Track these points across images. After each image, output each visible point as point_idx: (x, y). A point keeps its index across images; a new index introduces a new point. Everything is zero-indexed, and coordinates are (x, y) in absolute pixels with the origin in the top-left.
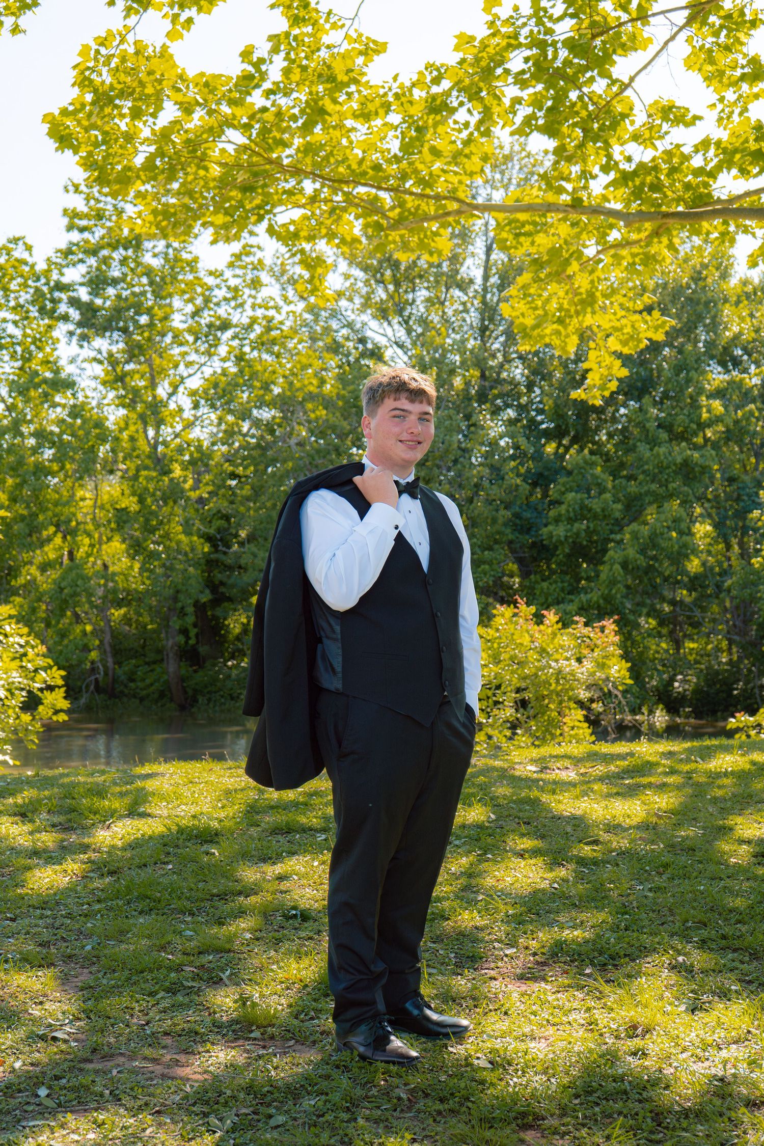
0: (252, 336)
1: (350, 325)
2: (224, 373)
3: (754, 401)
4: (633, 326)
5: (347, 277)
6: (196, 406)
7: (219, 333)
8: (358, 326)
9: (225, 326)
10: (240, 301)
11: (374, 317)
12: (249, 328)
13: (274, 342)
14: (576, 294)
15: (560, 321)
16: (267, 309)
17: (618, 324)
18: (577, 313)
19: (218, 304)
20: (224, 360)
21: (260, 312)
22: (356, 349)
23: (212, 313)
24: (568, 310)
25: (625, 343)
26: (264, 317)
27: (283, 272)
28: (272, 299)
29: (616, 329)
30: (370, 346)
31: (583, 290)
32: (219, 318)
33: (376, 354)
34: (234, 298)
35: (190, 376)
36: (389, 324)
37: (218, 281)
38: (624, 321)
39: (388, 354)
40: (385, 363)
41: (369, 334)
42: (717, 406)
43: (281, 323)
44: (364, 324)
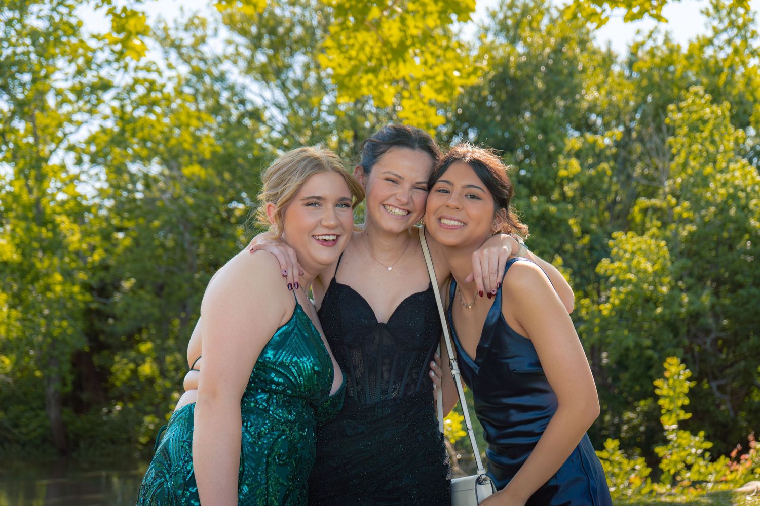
0: (134, 96)
1: (231, 88)
2: (104, 130)
3: (607, 159)
4: (445, 74)
5: (229, 42)
6: (79, 162)
7: (100, 93)
8: (238, 89)
9: (105, 86)
10: (122, 63)
11: (256, 79)
12: (131, 89)
13: (154, 103)
14: (386, 43)
15: (375, 71)
16: (148, 70)
17: (430, 73)
18: (389, 61)
19: (100, 66)
20: (106, 118)
21: (141, 75)
22: (237, 109)
23: (95, 73)
24: (379, 60)
25: (439, 91)
26: (145, 80)
27: (167, 37)
28: (154, 63)
29: (428, 78)
30: (249, 107)
31: (392, 40)
32: (101, 79)
33: (256, 115)
34: (117, 60)
35: (71, 133)
36: (269, 87)
37: (101, 44)
38: (436, 70)
39: (267, 115)
40: (264, 123)
41: (248, 95)
42: (575, 164)
43: (164, 86)
44: (244, 87)
